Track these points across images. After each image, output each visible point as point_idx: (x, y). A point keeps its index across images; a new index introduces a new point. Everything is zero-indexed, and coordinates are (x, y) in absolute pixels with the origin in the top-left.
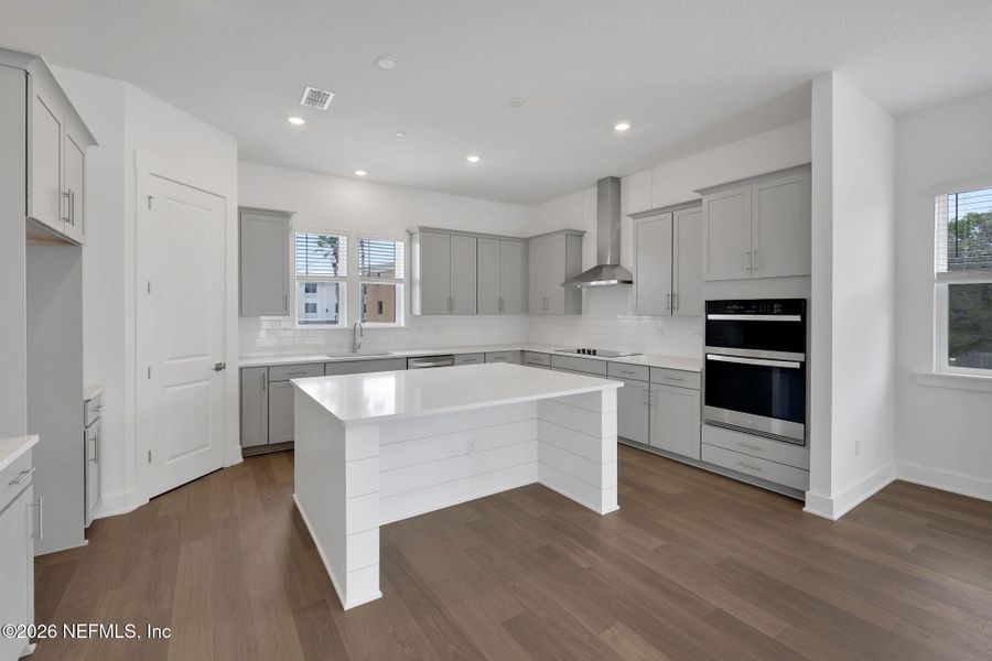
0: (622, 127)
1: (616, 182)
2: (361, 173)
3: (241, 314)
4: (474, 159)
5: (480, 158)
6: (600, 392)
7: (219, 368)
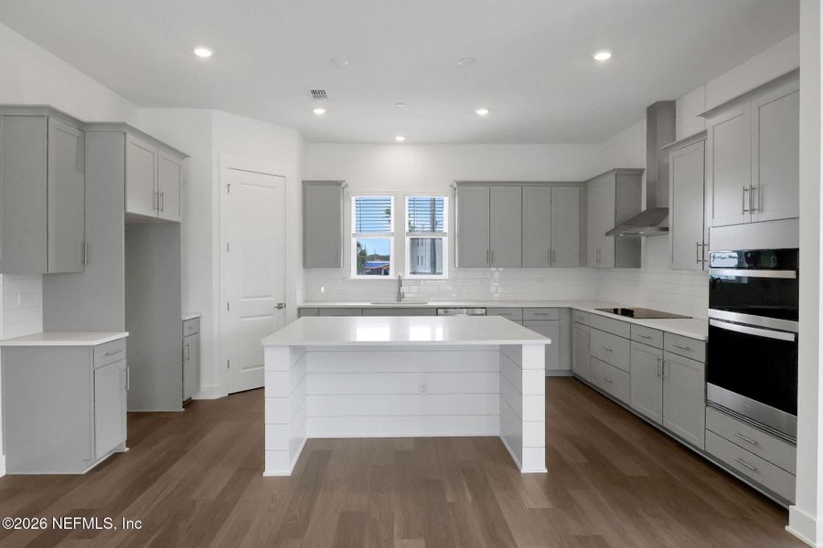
0: (603, 56)
1: (671, 106)
2: (400, 139)
3: (305, 265)
4: (483, 112)
5: (489, 110)
6: (521, 346)
7: (280, 307)
